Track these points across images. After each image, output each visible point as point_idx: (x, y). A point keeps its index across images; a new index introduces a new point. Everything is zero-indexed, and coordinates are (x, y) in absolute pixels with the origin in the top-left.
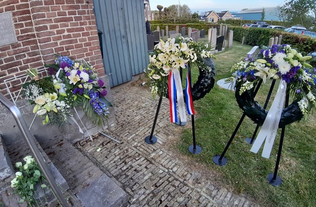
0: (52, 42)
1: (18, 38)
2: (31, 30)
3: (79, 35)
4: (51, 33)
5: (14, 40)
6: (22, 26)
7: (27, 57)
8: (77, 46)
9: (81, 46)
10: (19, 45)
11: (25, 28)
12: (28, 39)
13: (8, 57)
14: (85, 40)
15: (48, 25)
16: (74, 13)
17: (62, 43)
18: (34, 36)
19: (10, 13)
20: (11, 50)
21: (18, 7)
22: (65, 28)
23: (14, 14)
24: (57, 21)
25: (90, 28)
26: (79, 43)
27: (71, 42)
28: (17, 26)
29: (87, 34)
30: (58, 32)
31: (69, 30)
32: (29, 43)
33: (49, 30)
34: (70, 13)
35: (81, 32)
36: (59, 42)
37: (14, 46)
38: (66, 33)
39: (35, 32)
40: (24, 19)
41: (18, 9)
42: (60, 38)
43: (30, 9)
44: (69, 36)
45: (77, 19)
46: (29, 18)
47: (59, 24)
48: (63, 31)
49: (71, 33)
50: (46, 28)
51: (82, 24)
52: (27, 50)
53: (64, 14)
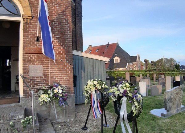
0: (54, 78)
1: (43, 75)
2: (48, 73)
3: (65, 76)
4: (54, 75)
5: (41, 75)
6: (45, 71)
7: (44, 82)
8: (63, 81)
9: (65, 80)
10: (43, 77)
11: (46, 71)
12: (46, 76)
13: (38, 80)
14: (67, 78)
15: (54, 72)
16: (65, 68)
17: (58, 79)
18: (49, 75)
19: (42, 66)
20: (40, 78)
21: (45, 64)
22: (60, 73)
23: (43, 67)
24: (57, 70)
25: (70, 74)
26: (64, 79)
27: (61, 78)
28: (43, 71)
29: (69, 76)
30: (57, 75)
31: (61, 74)
32: (46, 77)
33: (54, 73)
34: (63, 68)
35: (66, 75)
36: (57, 78)
37: (41, 77)
38: (60, 75)
39: (49, 74)
40: (46, 69)
41: (45, 65)
42: (57, 77)
43: (49, 65)
44: (61, 76)
45: (65, 70)
46: (48, 68)
47: (58, 72)
48: (59, 74)
49: (62, 75)
50: (53, 72)
51: (67, 72)
52: (45, 79)
53: (61, 68)
